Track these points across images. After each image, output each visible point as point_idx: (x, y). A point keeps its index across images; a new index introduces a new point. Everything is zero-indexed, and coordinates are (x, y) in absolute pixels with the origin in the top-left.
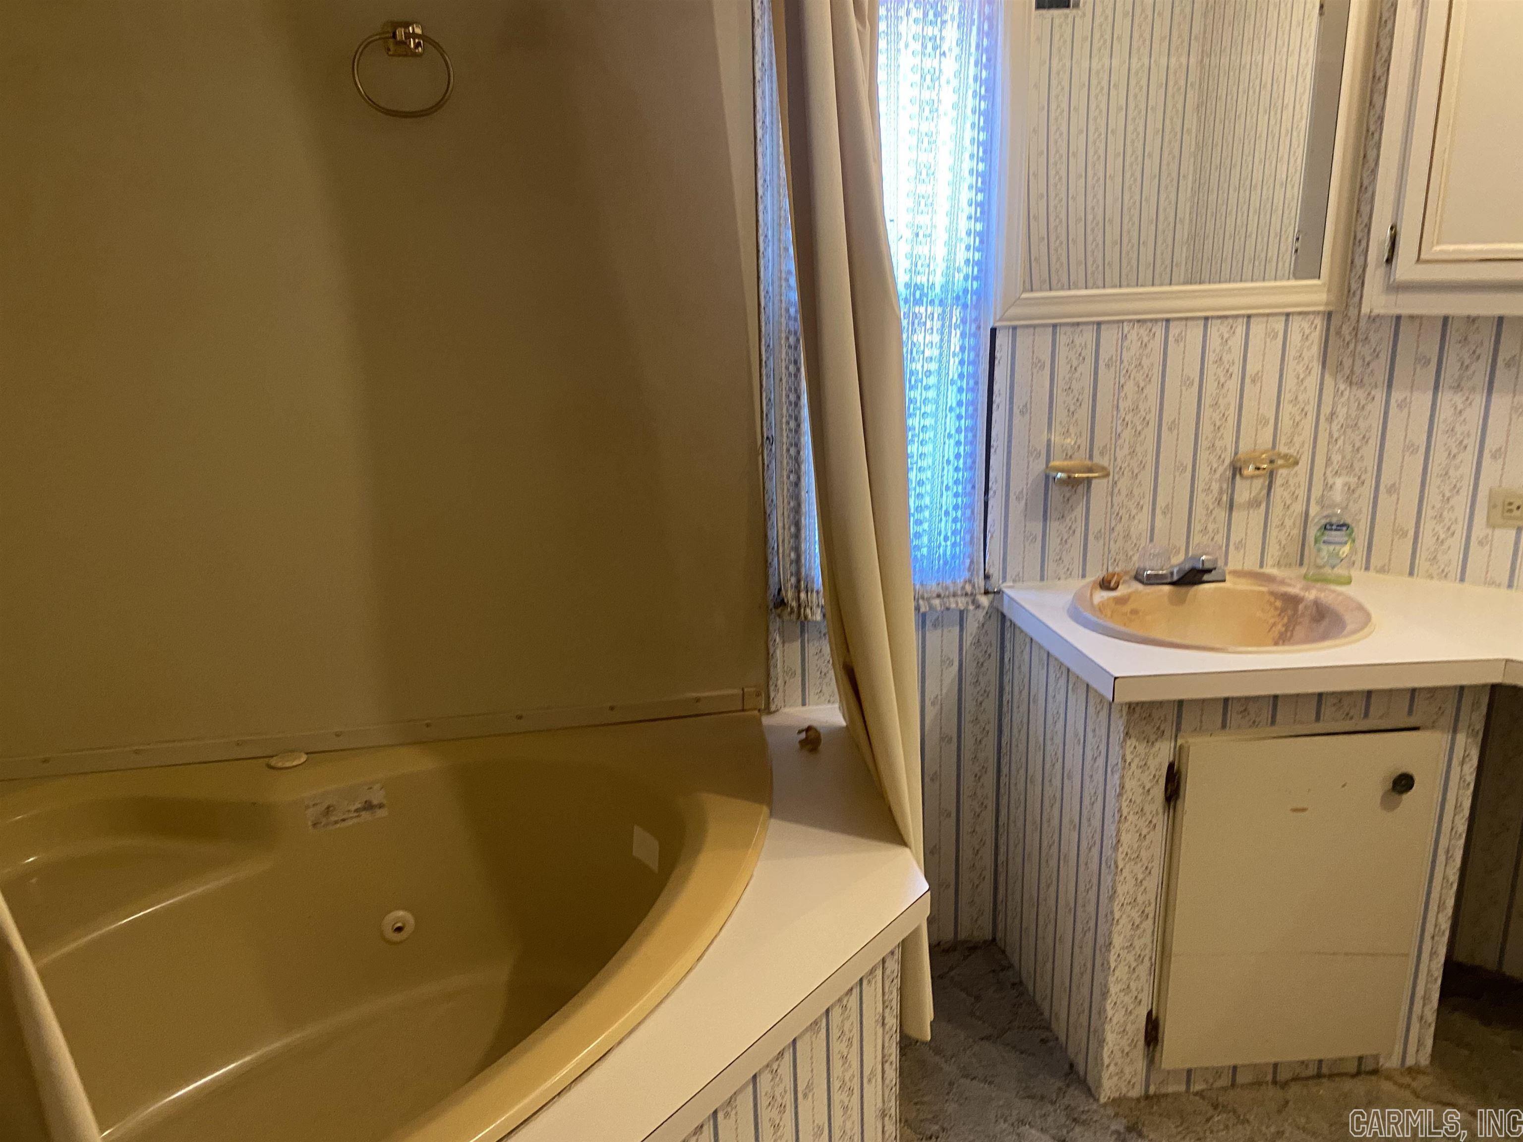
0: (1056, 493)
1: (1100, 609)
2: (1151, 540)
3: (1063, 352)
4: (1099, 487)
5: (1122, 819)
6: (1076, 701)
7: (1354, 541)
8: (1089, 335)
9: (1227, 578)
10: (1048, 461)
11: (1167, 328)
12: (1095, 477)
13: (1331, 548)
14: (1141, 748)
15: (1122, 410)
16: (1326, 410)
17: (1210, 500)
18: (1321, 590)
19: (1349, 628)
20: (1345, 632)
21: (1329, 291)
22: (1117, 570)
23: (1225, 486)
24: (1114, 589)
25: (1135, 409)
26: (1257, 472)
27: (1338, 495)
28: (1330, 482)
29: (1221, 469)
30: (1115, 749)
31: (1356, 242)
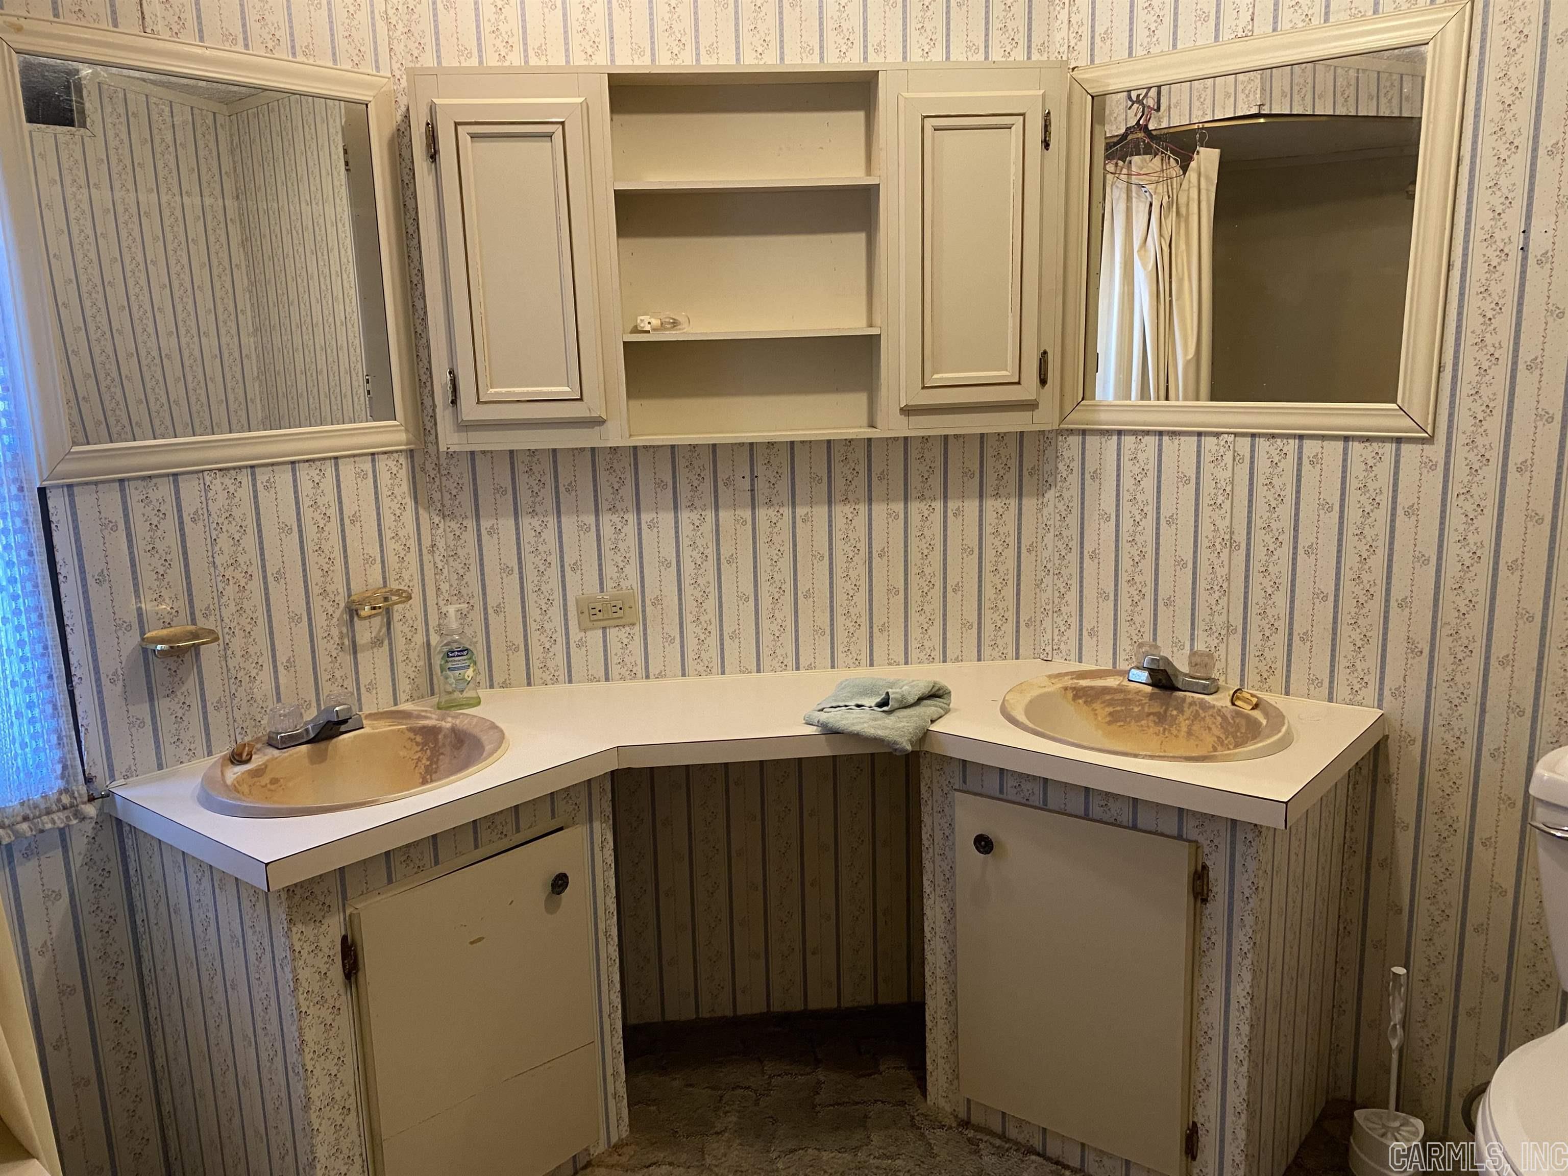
0: (159, 669)
1: (235, 788)
2: (279, 700)
3: (137, 510)
4: (210, 653)
5: (302, 1015)
6: (227, 901)
7: (475, 663)
8: (165, 490)
9: (364, 722)
10: (143, 633)
11: (253, 475)
12: (203, 643)
13: (457, 672)
14: (309, 931)
15: (220, 566)
16: (427, 543)
17: (332, 646)
18: (455, 717)
19: (488, 748)
20: (485, 755)
21: (407, 430)
22: (247, 739)
23: (344, 630)
24: (248, 761)
25: (235, 564)
26: (374, 612)
27: (453, 623)
28: (444, 610)
29: (337, 615)
30: (280, 941)
31: (422, 384)
